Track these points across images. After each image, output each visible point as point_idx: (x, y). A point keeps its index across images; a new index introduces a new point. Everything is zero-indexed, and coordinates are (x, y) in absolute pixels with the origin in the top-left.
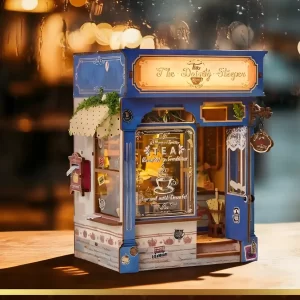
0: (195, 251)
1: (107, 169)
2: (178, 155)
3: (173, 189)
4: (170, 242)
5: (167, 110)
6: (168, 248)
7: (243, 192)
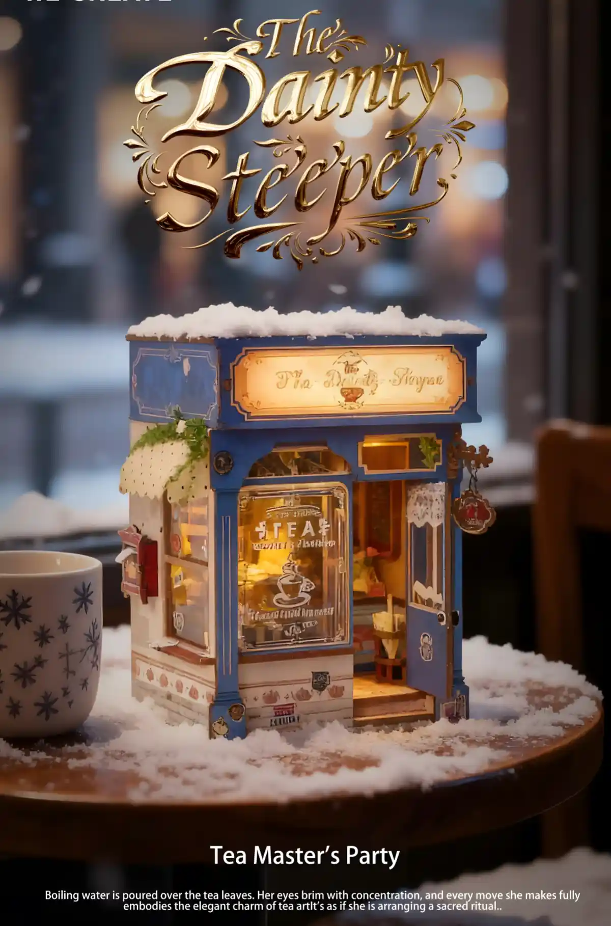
0: (351, 713)
1: (188, 558)
2: (318, 537)
3: (308, 597)
4: (304, 695)
5: (297, 451)
6: (301, 707)
7: (439, 606)
